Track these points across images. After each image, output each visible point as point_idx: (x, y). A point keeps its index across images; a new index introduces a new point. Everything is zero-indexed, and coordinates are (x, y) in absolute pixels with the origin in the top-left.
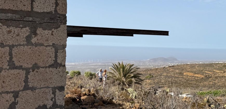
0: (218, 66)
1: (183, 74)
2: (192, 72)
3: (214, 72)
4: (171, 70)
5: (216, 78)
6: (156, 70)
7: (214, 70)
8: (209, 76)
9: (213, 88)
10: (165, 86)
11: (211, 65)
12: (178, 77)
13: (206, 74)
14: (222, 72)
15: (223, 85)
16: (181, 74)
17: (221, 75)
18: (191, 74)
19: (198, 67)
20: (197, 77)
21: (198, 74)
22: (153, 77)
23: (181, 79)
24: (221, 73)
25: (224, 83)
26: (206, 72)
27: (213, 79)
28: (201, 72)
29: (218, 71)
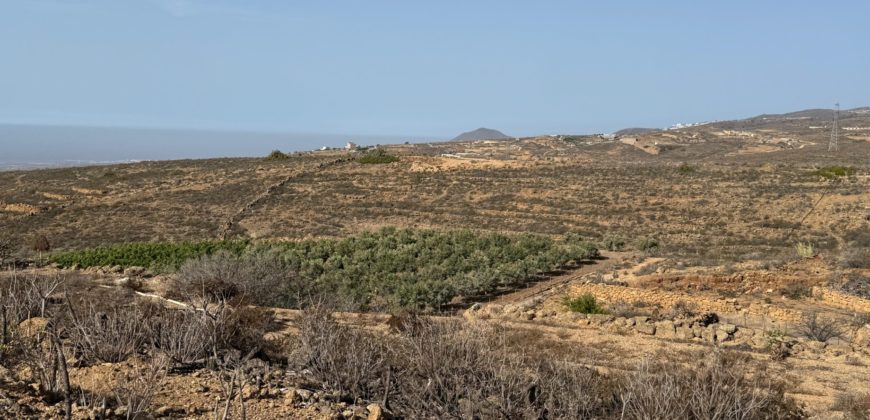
0: (90, 176)
3: (72, 193)
5: (79, 212)
7: (74, 189)
8: (54, 206)
9: (66, 246)
11: (66, 173)
13: (46, 202)
14: (100, 192)
15: (100, 234)
17: (95, 202)
19: (22, 180)
20: (16, 213)
21: (17, 202)
24: (95, 194)
25: (103, 228)
26: (47, 195)
27: (67, 216)
28: (29, 197)
29: (86, 191)
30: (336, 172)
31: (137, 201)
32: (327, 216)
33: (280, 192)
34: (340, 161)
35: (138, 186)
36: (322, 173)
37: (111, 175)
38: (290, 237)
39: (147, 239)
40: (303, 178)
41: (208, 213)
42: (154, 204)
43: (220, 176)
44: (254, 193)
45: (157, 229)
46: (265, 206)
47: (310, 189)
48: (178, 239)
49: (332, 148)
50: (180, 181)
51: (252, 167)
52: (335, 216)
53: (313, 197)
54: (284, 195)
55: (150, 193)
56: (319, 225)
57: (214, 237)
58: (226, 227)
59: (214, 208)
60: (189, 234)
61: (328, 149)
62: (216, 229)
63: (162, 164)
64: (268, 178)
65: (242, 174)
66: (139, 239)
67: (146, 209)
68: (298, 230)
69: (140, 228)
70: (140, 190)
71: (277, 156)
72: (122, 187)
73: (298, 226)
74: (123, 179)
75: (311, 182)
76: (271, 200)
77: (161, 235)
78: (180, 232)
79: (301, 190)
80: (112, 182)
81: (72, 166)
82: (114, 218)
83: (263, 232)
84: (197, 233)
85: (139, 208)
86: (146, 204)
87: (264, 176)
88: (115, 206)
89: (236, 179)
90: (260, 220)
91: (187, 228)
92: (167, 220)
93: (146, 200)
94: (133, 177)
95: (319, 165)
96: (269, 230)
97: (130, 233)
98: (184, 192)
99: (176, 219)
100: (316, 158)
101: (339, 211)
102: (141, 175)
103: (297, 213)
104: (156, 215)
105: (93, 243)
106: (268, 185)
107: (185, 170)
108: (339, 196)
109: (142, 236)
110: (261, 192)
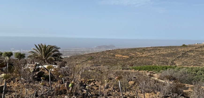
0: (140, 50)
1: (115, 56)
2: (121, 54)
3: (136, 54)
4: (107, 53)
5: (137, 58)
6: (97, 53)
7: (136, 53)
8: (132, 56)
9: (134, 65)
10: (102, 65)
11: (135, 49)
12: (111, 58)
14: (142, 54)
15: (142, 63)
16: (114, 56)
17: (141, 56)
18: (120, 56)
19: (126, 51)
20: (124, 58)
21: (125, 55)
22: (93, 58)
23: (113, 59)
24: (141, 54)
26: (131, 54)
27: (135, 59)
28: (127, 54)
29: (139, 53)
30: (200, 50)
31: (150, 56)
32: (197, 61)
33: (184, 54)
34: (201, 47)
35: (150, 52)
36: (196, 50)
37: (144, 50)
38: (187, 66)
39: (152, 65)
40: (191, 51)
41: (166, 59)
42: (153, 57)
43: (169, 50)
44: (178, 55)
45: (154, 62)
46: (181, 58)
47: (192, 54)
48: (159, 65)
49: (198, 43)
50: (160, 52)
51: (177, 48)
52: (199, 61)
53: (193, 56)
54: (185, 55)
55: (153, 54)
56: (195, 63)
57: (167, 65)
58: (171, 63)
59: (167, 58)
60: (161, 64)
61: (197, 44)
62: (168, 63)
63: (155, 47)
64: (181, 51)
65: (175, 50)
66: (150, 64)
67: (152, 58)
68: (189, 64)
69: (150, 62)
70: (150, 53)
71: (184, 46)
72: (147, 52)
73: (189, 63)
74: (147, 51)
75: (193, 52)
76: (182, 57)
77: (155, 64)
78: (159, 63)
79: (190, 54)
80: (144, 51)
81: (136, 48)
82: (145, 59)
83: (180, 64)
84: (163, 64)
85: (150, 57)
86: (152, 56)
87: (180, 50)
88: (145, 57)
89: (173, 51)
90: (179, 61)
91: (161, 62)
92: (156, 60)
93: (152, 55)
94: (149, 50)
95: (195, 48)
96: (181, 64)
97: (148, 63)
98: (160, 54)
99: (158, 60)
100: (195, 46)
101: (201, 60)
102: (151, 50)
103: (189, 60)
104: (154, 59)
105: (140, 65)
106: (181, 53)
107: (161, 49)
108: (201, 56)
109: (151, 64)
110: (179, 54)
